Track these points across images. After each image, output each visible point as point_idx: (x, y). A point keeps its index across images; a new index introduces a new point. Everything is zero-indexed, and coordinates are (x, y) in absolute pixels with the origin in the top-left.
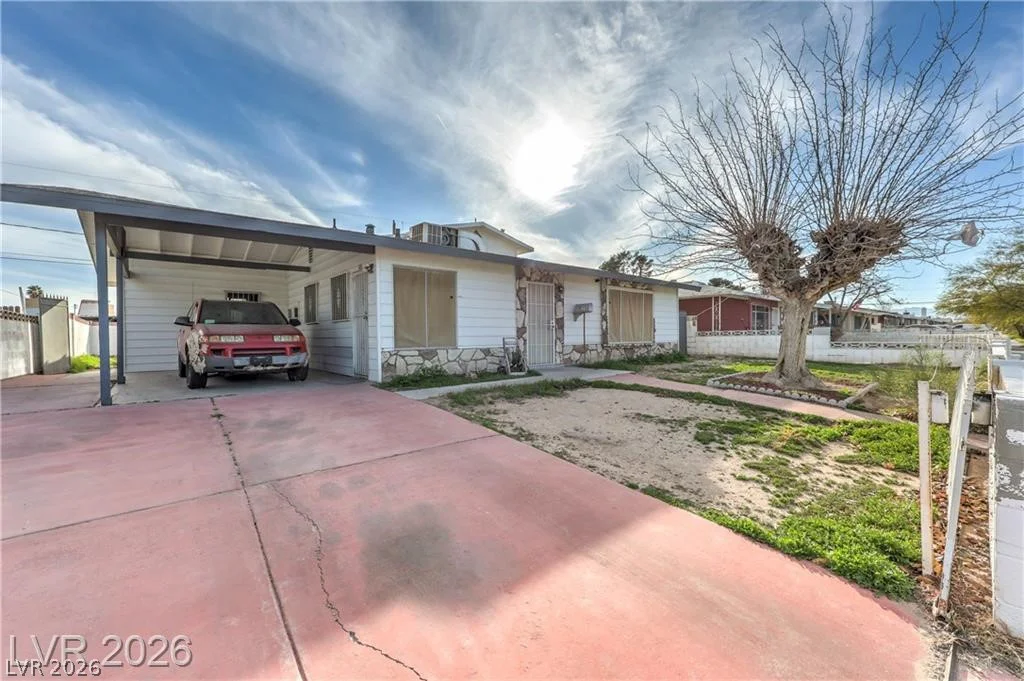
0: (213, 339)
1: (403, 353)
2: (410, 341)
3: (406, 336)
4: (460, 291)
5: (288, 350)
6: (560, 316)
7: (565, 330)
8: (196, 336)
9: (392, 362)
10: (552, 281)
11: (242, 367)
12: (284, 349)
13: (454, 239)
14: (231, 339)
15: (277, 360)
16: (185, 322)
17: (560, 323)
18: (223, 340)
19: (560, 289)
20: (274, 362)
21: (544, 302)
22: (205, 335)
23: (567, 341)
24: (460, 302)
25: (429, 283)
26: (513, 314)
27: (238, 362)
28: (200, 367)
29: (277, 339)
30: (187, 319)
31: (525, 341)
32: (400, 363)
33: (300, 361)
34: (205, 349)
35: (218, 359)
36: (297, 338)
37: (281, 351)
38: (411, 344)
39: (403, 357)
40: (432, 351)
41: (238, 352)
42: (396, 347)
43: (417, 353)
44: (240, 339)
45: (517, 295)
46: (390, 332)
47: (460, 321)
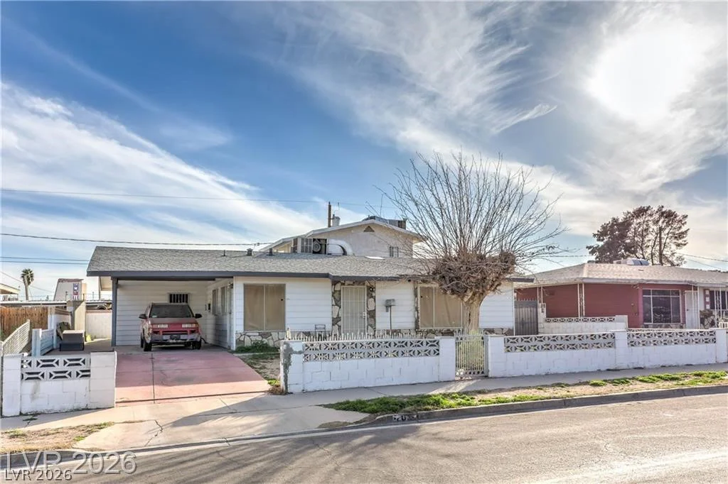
0: (155, 326)
1: (250, 334)
2: (253, 327)
3: (251, 324)
4: (287, 296)
5: (189, 332)
6: (371, 308)
7: (377, 319)
8: (148, 324)
9: (242, 339)
10: (364, 284)
11: (166, 340)
12: (186, 331)
13: (324, 247)
14: (163, 326)
15: (183, 337)
16: (144, 317)
17: (372, 314)
18: (159, 326)
19: (371, 290)
20: (182, 338)
21: (356, 299)
22: (152, 324)
23: (378, 326)
24: (288, 303)
25: (267, 292)
26: (330, 308)
27: (165, 337)
28: (148, 340)
29: (183, 326)
30: (145, 315)
31: (340, 327)
32: (247, 339)
33: (195, 338)
34: (151, 332)
35: (157, 337)
36: (194, 325)
37: (185, 332)
38: (253, 328)
39: (249, 336)
40: (267, 333)
41: (165, 332)
42: (245, 330)
43: (258, 334)
44: (166, 326)
45: (333, 296)
46: (241, 322)
47: (288, 315)
